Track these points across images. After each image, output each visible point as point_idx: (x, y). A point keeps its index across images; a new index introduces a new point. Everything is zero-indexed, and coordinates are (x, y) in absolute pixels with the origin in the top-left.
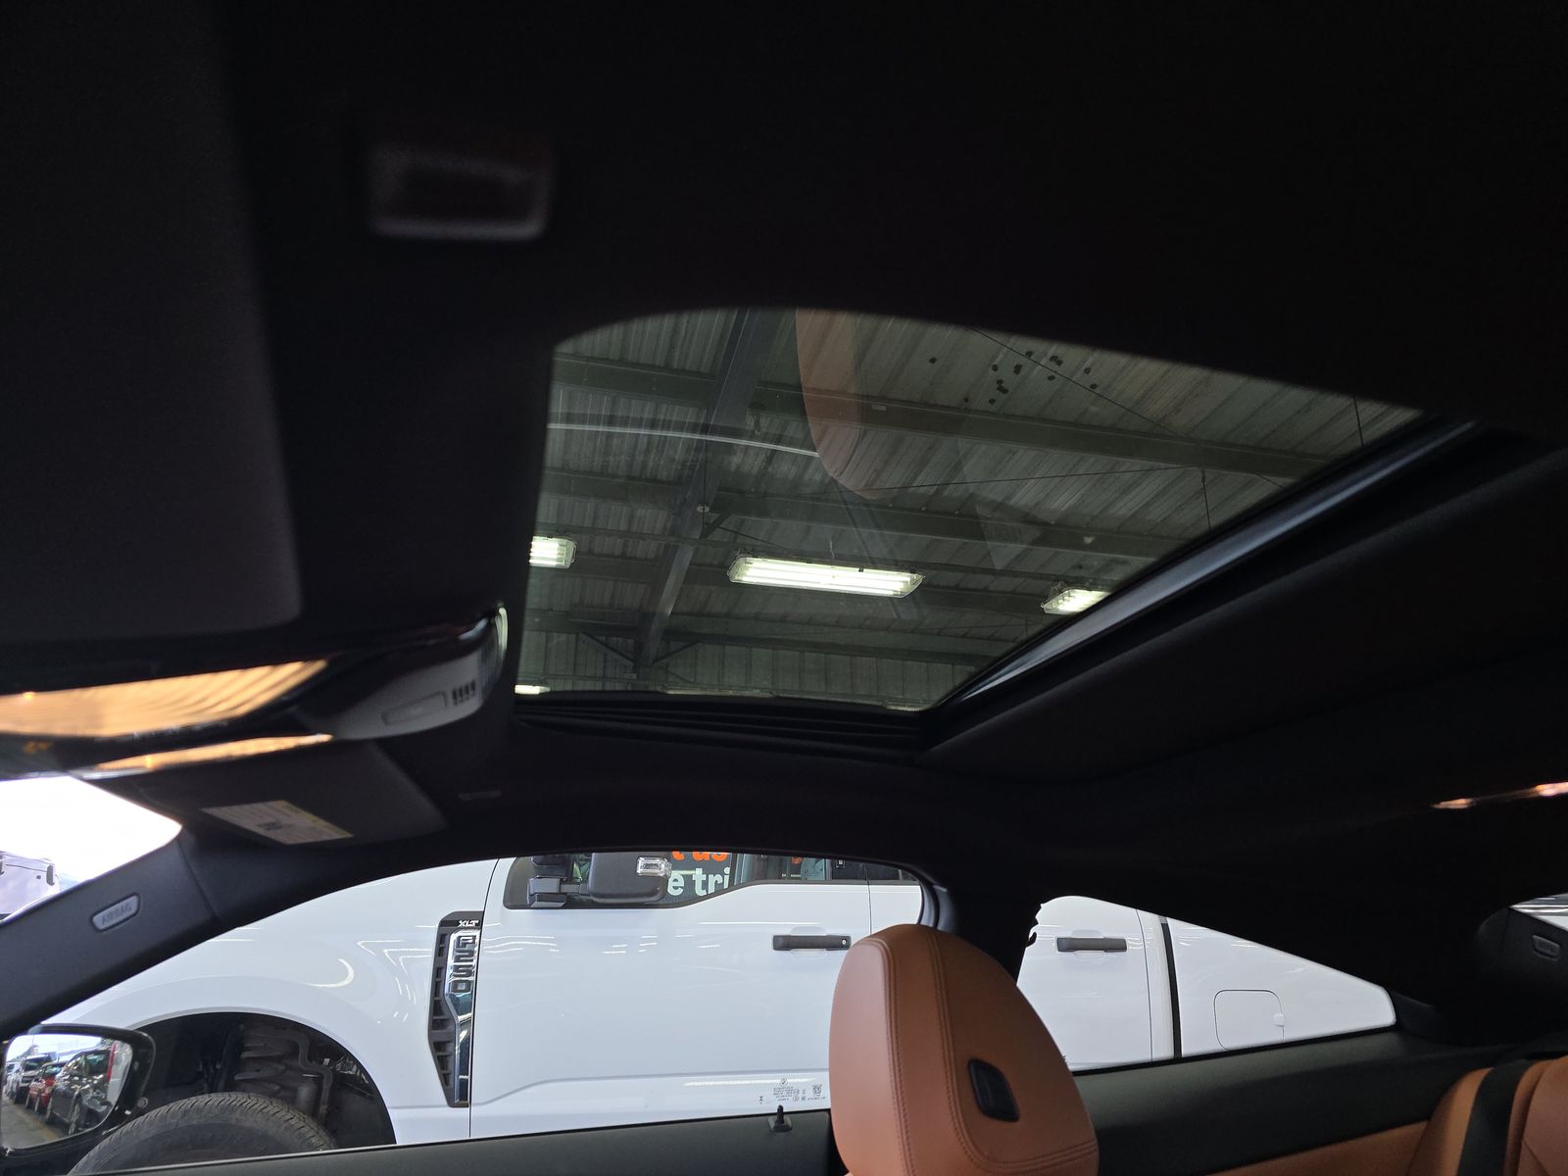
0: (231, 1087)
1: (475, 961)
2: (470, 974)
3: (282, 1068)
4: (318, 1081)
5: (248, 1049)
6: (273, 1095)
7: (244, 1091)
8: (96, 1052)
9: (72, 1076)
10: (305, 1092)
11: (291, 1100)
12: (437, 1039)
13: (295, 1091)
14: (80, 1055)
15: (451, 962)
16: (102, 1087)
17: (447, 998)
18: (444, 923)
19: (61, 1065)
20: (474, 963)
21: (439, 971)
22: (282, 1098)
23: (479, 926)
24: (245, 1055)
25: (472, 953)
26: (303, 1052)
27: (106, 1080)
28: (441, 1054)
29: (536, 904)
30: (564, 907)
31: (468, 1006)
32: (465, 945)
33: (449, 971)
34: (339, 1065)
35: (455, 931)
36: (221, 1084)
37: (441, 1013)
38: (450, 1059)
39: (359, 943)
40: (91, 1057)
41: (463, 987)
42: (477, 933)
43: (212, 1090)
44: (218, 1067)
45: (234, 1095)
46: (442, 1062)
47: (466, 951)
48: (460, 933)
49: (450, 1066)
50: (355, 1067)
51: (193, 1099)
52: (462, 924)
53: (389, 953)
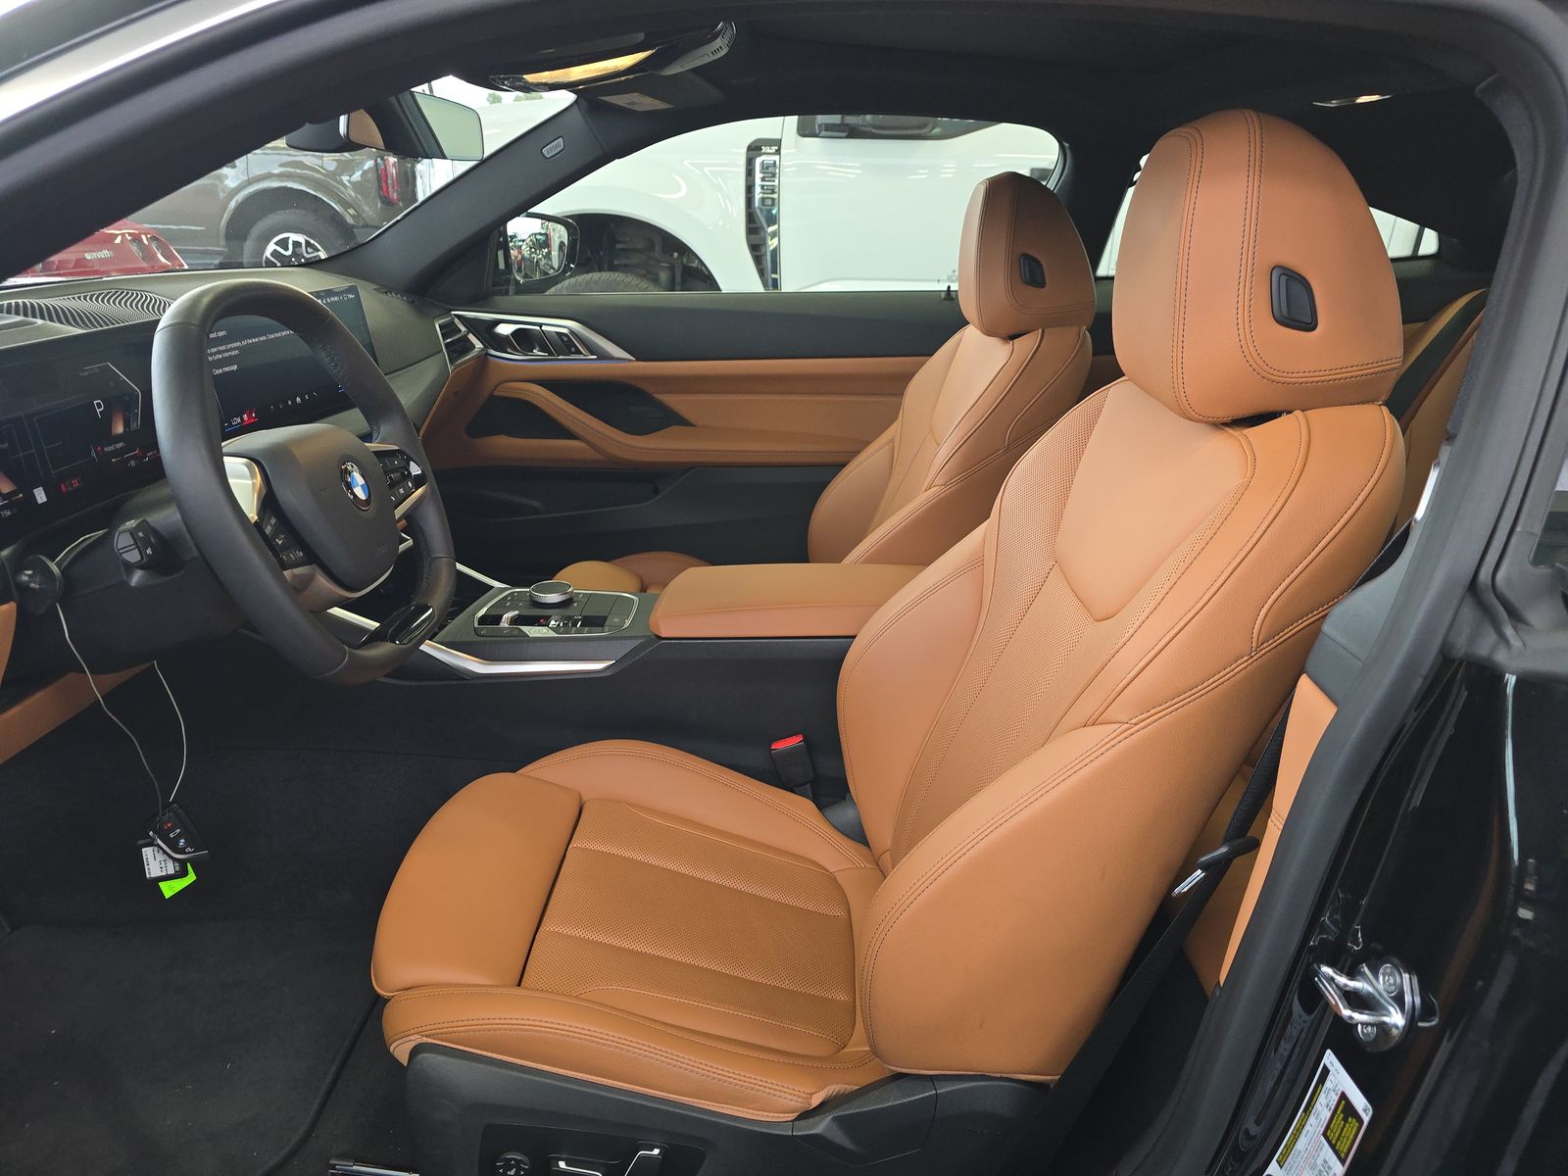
0: (612, 268)
1: (777, 180)
2: (773, 192)
3: (644, 257)
4: (672, 269)
5: (620, 242)
6: (642, 277)
7: (622, 272)
8: (541, 234)
9: (531, 248)
10: (664, 276)
11: (656, 281)
12: (754, 243)
13: (657, 275)
14: (532, 235)
15: (758, 182)
16: (548, 256)
17: (758, 211)
18: (750, 148)
19: (523, 241)
20: (776, 183)
21: (750, 189)
22: (648, 279)
23: (778, 152)
24: (618, 246)
25: (774, 175)
26: (658, 247)
27: (549, 253)
28: (757, 254)
29: (823, 133)
30: (847, 137)
31: (773, 220)
32: (767, 168)
33: (758, 190)
34: (685, 259)
35: (760, 155)
36: (606, 267)
37: (755, 222)
38: (764, 258)
39: (686, 162)
40: (539, 237)
41: (770, 202)
42: (776, 158)
43: (600, 270)
44: (601, 253)
45: (617, 274)
46: (758, 260)
47: (770, 172)
48: (763, 158)
49: (764, 262)
50: (697, 261)
51: (590, 275)
52: (764, 149)
53: (710, 171)
